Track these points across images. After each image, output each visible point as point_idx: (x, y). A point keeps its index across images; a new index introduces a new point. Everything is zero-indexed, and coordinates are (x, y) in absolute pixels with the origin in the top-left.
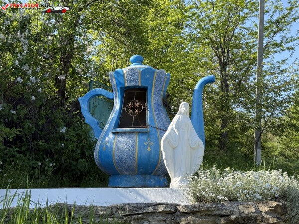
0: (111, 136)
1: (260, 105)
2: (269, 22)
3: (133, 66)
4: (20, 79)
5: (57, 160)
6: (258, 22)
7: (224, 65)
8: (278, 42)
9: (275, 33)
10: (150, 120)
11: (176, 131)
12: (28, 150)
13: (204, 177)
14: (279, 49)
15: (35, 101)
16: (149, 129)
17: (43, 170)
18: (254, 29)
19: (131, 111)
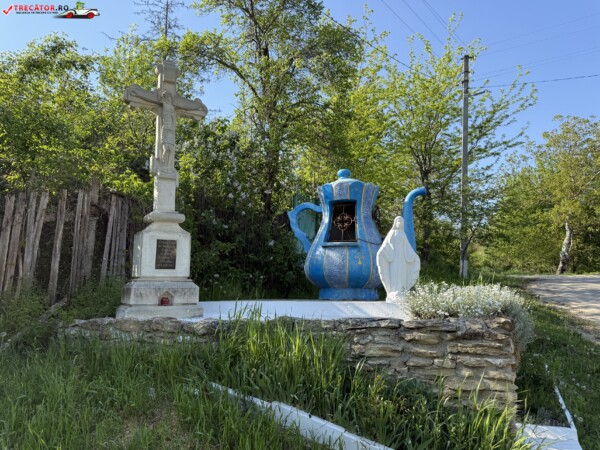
0: (321, 249)
1: (466, 214)
2: (473, 126)
3: (341, 180)
4: (231, 196)
5: (266, 273)
6: (462, 129)
7: (425, 174)
8: (483, 147)
9: (478, 138)
10: (361, 234)
11: (391, 245)
12: (239, 262)
13: (423, 292)
14: (484, 155)
15: (245, 216)
16: (359, 242)
17: (253, 283)
18: (457, 134)
19: (340, 225)
